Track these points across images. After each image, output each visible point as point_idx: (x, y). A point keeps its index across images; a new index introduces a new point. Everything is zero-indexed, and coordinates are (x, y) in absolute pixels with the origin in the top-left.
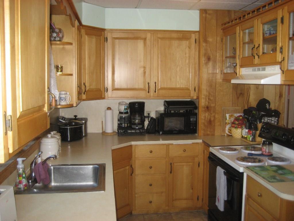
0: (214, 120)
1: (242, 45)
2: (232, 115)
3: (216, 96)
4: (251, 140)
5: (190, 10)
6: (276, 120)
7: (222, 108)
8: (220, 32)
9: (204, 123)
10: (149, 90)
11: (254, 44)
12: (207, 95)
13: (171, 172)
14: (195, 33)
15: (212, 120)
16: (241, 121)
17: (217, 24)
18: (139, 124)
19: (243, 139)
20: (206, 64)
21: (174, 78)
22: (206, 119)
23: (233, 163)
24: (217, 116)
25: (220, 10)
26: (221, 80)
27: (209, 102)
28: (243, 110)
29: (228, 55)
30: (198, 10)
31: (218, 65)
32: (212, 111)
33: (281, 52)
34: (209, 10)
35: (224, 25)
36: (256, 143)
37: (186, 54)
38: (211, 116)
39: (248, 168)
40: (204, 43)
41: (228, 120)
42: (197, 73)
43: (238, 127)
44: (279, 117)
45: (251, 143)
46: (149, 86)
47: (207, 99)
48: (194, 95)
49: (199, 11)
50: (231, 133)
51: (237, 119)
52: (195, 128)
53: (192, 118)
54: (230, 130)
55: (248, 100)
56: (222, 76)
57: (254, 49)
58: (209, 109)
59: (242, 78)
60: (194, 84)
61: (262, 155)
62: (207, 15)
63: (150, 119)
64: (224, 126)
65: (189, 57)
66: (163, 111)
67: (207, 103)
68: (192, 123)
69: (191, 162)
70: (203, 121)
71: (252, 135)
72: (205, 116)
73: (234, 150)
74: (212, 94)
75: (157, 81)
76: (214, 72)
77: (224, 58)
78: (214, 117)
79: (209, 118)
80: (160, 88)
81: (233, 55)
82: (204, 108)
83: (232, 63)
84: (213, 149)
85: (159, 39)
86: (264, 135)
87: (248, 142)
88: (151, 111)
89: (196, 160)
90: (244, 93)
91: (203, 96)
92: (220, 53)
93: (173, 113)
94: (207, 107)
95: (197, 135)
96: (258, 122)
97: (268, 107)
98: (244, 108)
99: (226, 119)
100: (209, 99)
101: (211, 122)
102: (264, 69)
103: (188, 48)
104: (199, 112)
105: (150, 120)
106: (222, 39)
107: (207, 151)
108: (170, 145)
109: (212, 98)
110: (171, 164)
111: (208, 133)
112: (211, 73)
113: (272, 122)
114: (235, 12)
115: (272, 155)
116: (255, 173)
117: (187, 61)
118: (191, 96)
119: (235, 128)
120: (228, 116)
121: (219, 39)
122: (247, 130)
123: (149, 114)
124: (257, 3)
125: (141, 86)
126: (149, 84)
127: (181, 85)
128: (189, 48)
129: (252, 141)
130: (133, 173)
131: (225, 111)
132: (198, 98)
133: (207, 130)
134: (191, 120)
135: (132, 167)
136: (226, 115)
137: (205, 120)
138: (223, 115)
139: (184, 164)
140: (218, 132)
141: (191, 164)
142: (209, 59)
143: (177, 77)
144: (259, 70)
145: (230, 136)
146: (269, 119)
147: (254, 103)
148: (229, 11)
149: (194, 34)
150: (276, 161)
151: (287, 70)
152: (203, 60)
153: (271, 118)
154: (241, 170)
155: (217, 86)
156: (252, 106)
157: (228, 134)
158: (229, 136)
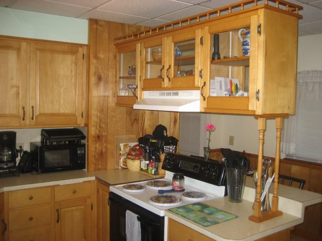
0: (106, 152)
1: (144, 65)
2: (127, 144)
3: (108, 123)
4: (153, 173)
5: (77, 18)
6: (174, 148)
7: (115, 137)
8: (113, 48)
9: (95, 156)
10: (24, 117)
11: (162, 65)
12: (97, 122)
13: (58, 222)
14: (83, 47)
15: (104, 151)
16: (139, 151)
17: (109, 38)
18: (8, 162)
19: (142, 172)
20: (97, 84)
21: (56, 101)
22: (97, 151)
23: (147, 204)
24: (109, 146)
25: (114, 23)
26: (113, 104)
27: (99, 131)
28: (138, 138)
29: (122, 76)
30: (87, 19)
31: (111, 86)
32: (103, 141)
33: (201, 76)
34: (101, 21)
35: (117, 40)
36: (160, 176)
37: (71, 72)
38: (102, 147)
39: (170, 210)
40: (94, 60)
41: (123, 151)
42: (85, 96)
43: (136, 159)
44: (176, 145)
45: (155, 177)
46: (24, 111)
47: (98, 127)
48: (80, 123)
49: (87, 21)
50: (126, 166)
51: (133, 149)
52: (83, 162)
53: (79, 150)
54: (125, 162)
55: (143, 127)
56: (116, 99)
57: (163, 70)
58: (100, 138)
59: (144, 102)
60: (82, 108)
61: (173, 190)
62: (98, 27)
63: (22, 153)
64: (118, 158)
65: (76, 75)
66: (40, 143)
67: (98, 131)
68: (80, 157)
69: (82, 205)
70: (93, 153)
71: (155, 167)
72: (96, 148)
73: (140, 187)
74: (103, 120)
75: (36, 105)
76: (105, 95)
77: (118, 78)
78: (106, 147)
79: (100, 149)
80: (38, 113)
81: (129, 75)
82: (95, 137)
83: (128, 85)
84: (114, 187)
85: (37, 51)
86: (169, 167)
87: (150, 175)
88: (23, 144)
89: (89, 201)
90: (139, 119)
91: (93, 124)
92: (112, 73)
93: (55, 145)
94: (98, 137)
95: (86, 170)
96: (161, 153)
97: (165, 134)
98: (139, 136)
99: (120, 150)
100: (100, 126)
101: (102, 153)
102: (177, 94)
103: (74, 64)
104: (88, 142)
105: (23, 155)
106: (115, 56)
107: (102, 190)
108: (55, 187)
109: (103, 126)
110: (58, 210)
111: (100, 167)
112: (103, 96)
113: (171, 150)
114: (129, 26)
115: (184, 190)
116: (182, 216)
117: (73, 81)
118: (78, 123)
119: (132, 159)
120: (122, 145)
121: (111, 55)
122: (147, 162)
123: (21, 147)
124: (157, 19)
125: (14, 112)
126: (23, 108)
127: (65, 110)
128: (76, 65)
129: (155, 174)
130: (5, 230)
131: (119, 140)
132: (87, 125)
133: (98, 164)
134: (79, 152)
135: (5, 223)
136: (120, 145)
137: (95, 151)
138: (117, 145)
139: (74, 208)
140: (110, 166)
141: (83, 207)
142: (100, 79)
143: (61, 100)
144: (169, 94)
145: (126, 169)
146: (167, 148)
147: (149, 130)
148: (123, 25)
149: (81, 47)
150: (193, 197)
151: (209, 97)
152: (93, 79)
153: (169, 147)
154: (161, 213)
155: (109, 111)
156: (147, 133)
157: (122, 167)
158: (123, 169)
